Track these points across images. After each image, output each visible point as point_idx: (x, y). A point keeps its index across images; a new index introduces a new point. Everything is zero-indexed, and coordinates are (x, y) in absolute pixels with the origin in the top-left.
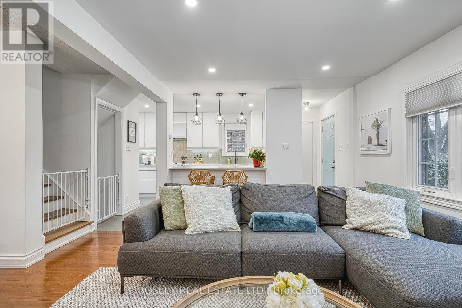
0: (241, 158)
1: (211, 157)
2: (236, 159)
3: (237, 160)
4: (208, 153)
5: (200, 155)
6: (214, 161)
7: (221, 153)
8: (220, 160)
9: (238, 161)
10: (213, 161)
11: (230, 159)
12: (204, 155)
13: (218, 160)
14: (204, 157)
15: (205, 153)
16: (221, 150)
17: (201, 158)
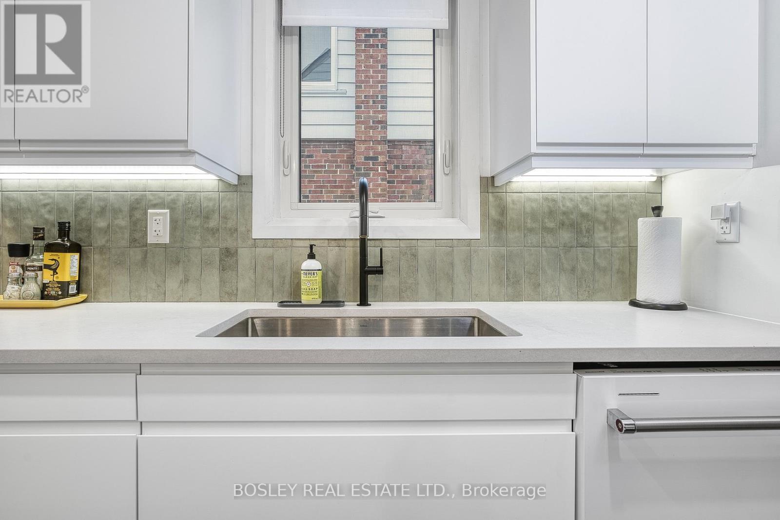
0: (415, 256)
1: (165, 246)
2: (373, 261)
3: (379, 271)
4: (138, 215)
5: (64, 229)
6: (186, 280)
7: (245, 209)
8: (235, 267)
9: (389, 280)
10: (182, 277)
11: (314, 264)
12: (106, 231)
13: (223, 269)
14: (100, 241)
15: (116, 211)
16: (244, 183)
17: (76, 248)
